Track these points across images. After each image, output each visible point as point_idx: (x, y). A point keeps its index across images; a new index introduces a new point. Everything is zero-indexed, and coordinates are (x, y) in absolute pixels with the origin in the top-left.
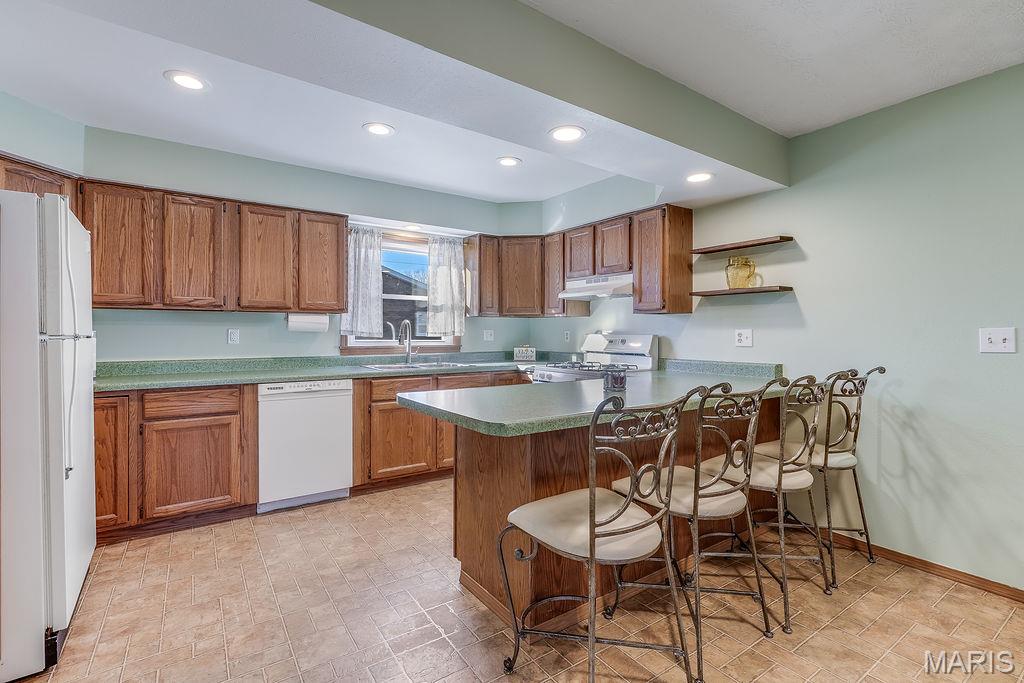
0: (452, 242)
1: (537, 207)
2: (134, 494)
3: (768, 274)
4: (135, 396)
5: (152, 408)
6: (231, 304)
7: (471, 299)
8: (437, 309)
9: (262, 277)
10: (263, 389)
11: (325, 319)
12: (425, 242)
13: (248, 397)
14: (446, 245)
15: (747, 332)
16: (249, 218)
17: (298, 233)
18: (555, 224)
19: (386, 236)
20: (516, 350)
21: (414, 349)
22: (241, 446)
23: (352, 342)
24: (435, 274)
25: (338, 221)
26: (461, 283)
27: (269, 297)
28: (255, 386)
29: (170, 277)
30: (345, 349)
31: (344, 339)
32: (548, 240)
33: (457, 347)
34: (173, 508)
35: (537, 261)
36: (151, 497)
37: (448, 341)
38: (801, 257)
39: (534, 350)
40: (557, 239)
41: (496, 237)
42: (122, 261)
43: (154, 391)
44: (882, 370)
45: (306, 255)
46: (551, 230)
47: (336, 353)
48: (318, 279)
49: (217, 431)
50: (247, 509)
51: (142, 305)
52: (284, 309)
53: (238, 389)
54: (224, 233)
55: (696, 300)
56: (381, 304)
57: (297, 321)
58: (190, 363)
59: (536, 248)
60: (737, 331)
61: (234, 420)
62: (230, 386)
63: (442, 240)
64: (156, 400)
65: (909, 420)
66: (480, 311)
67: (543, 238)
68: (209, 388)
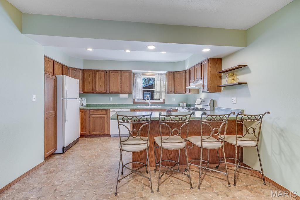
0: (162, 74)
1: (183, 62)
2: (89, 129)
3: (241, 78)
4: (89, 110)
5: (92, 113)
6: (108, 92)
7: (167, 91)
8: (157, 92)
9: (114, 86)
10: (111, 110)
11: (128, 95)
12: (154, 75)
13: (108, 112)
14: (160, 76)
15: (235, 98)
16: (111, 73)
17: (121, 76)
18: (187, 67)
19: (144, 74)
20: (181, 103)
21: (151, 102)
22: (107, 122)
23: (136, 100)
24: (157, 83)
25: (130, 72)
26: (164, 85)
27: (115, 91)
28: (110, 109)
29: (97, 87)
30: (134, 102)
31: (134, 100)
32: (186, 72)
33: (164, 102)
34: (95, 133)
35: (184, 77)
36: (91, 130)
37: (161, 100)
38: (250, 72)
39: (186, 103)
40: (188, 71)
41: (173, 72)
42: (89, 84)
43: (92, 109)
44: (269, 113)
45: (123, 81)
46: (187, 69)
47: (132, 103)
48: (126, 87)
49: (102, 118)
50: (109, 136)
51: (92, 93)
52: (118, 93)
53: (106, 110)
54: (107, 77)
55: (222, 88)
56: (142, 91)
57: (121, 96)
58: (102, 104)
59: (184, 74)
60: (232, 98)
61: (106, 116)
62: (105, 109)
63: (158, 74)
64: (92, 111)
65: (282, 133)
66: (168, 93)
67: (185, 71)
68: (101, 109)
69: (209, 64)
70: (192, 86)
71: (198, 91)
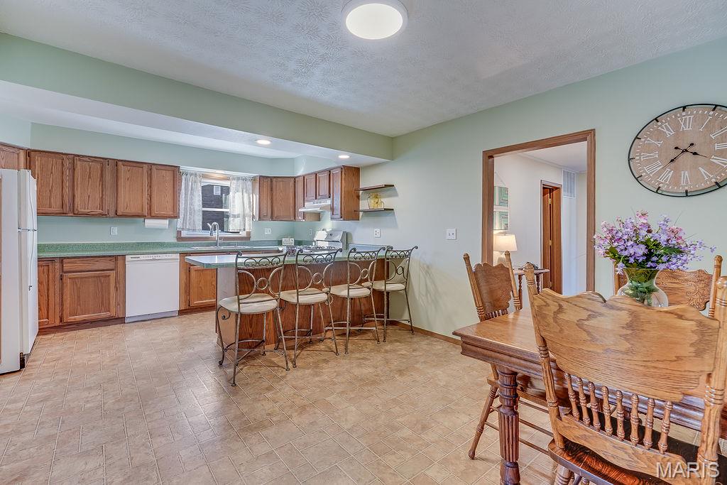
0: (245, 179)
1: (291, 161)
2: (58, 310)
3: (386, 202)
4: (57, 260)
5: (67, 267)
6: (112, 213)
7: (256, 212)
8: (234, 216)
9: (129, 198)
10: (128, 258)
11: (166, 222)
12: (228, 179)
13: (120, 262)
14: (240, 181)
15: (378, 230)
16: (122, 168)
17: (150, 176)
18: (301, 172)
19: (204, 176)
20: (284, 240)
21: (221, 238)
22: (116, 287)
23: (184, 234)
24: (234, 197)
25: (175, 170)
26: (250, 202)
27: (133, 211)
28: (124, 256)
29: (77, 200)
30: (179, 238)
31: (179, 233)
32: (297, 179)
33: (248, 238)
34: (79, 318)
35: (292, 190)
36: (66, 311)
37: (243, 234)
38: (396, 195)
39: (294, 240)
40: (301, 179)
41: (269, 177)
42: (51, 191)
43: (68, 258)
44: (417, 248)
45: (155, 188)
46: (299, 174)
47: (174, 240)
48: (162, 201)
49: (102, 279)
50: (121, 320)
51: (63, 214)
52: (144, 217)
53: (116, 257)
54: (108, 177)
55: (361, 214)
56: (201, 214)
57: (150, 223)
58: (88, 245)
59: (292, 183)
60: (375, 229)
61: (113, 274)
62: (110, 256)
63: (238, 179)
64: (69, 263)
66: (260, 218)
67: (295, 178)
68: (99, 257)
69: (343, 175)
70: (310, 207)
71: (318, 216)
